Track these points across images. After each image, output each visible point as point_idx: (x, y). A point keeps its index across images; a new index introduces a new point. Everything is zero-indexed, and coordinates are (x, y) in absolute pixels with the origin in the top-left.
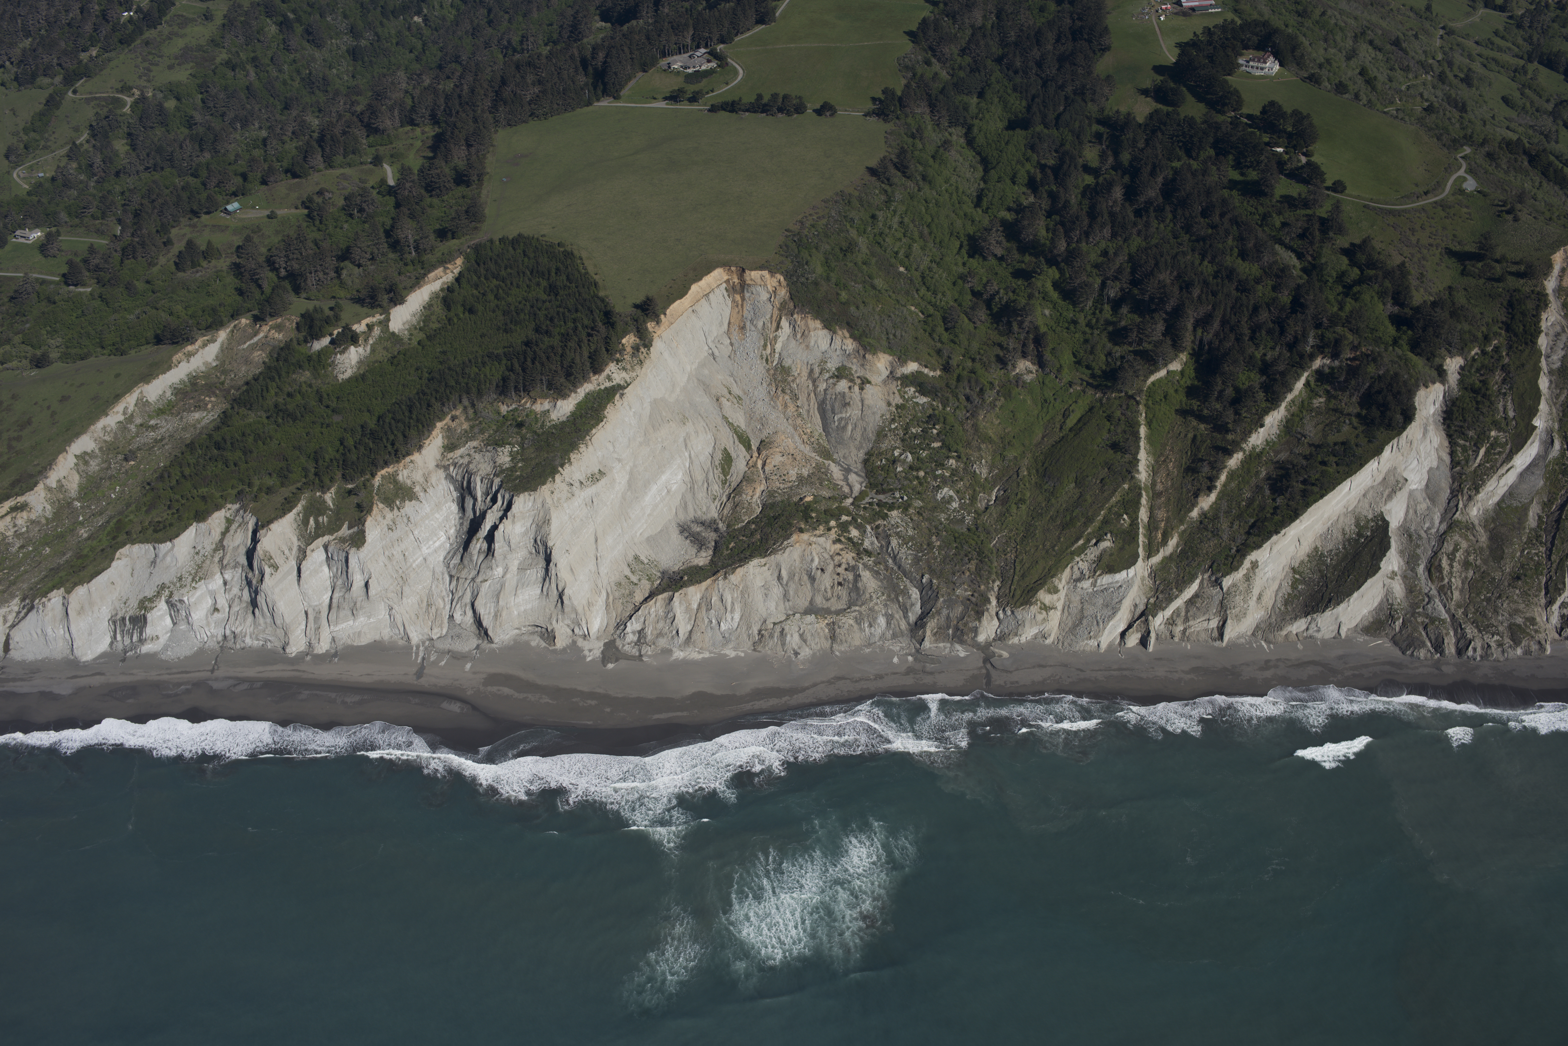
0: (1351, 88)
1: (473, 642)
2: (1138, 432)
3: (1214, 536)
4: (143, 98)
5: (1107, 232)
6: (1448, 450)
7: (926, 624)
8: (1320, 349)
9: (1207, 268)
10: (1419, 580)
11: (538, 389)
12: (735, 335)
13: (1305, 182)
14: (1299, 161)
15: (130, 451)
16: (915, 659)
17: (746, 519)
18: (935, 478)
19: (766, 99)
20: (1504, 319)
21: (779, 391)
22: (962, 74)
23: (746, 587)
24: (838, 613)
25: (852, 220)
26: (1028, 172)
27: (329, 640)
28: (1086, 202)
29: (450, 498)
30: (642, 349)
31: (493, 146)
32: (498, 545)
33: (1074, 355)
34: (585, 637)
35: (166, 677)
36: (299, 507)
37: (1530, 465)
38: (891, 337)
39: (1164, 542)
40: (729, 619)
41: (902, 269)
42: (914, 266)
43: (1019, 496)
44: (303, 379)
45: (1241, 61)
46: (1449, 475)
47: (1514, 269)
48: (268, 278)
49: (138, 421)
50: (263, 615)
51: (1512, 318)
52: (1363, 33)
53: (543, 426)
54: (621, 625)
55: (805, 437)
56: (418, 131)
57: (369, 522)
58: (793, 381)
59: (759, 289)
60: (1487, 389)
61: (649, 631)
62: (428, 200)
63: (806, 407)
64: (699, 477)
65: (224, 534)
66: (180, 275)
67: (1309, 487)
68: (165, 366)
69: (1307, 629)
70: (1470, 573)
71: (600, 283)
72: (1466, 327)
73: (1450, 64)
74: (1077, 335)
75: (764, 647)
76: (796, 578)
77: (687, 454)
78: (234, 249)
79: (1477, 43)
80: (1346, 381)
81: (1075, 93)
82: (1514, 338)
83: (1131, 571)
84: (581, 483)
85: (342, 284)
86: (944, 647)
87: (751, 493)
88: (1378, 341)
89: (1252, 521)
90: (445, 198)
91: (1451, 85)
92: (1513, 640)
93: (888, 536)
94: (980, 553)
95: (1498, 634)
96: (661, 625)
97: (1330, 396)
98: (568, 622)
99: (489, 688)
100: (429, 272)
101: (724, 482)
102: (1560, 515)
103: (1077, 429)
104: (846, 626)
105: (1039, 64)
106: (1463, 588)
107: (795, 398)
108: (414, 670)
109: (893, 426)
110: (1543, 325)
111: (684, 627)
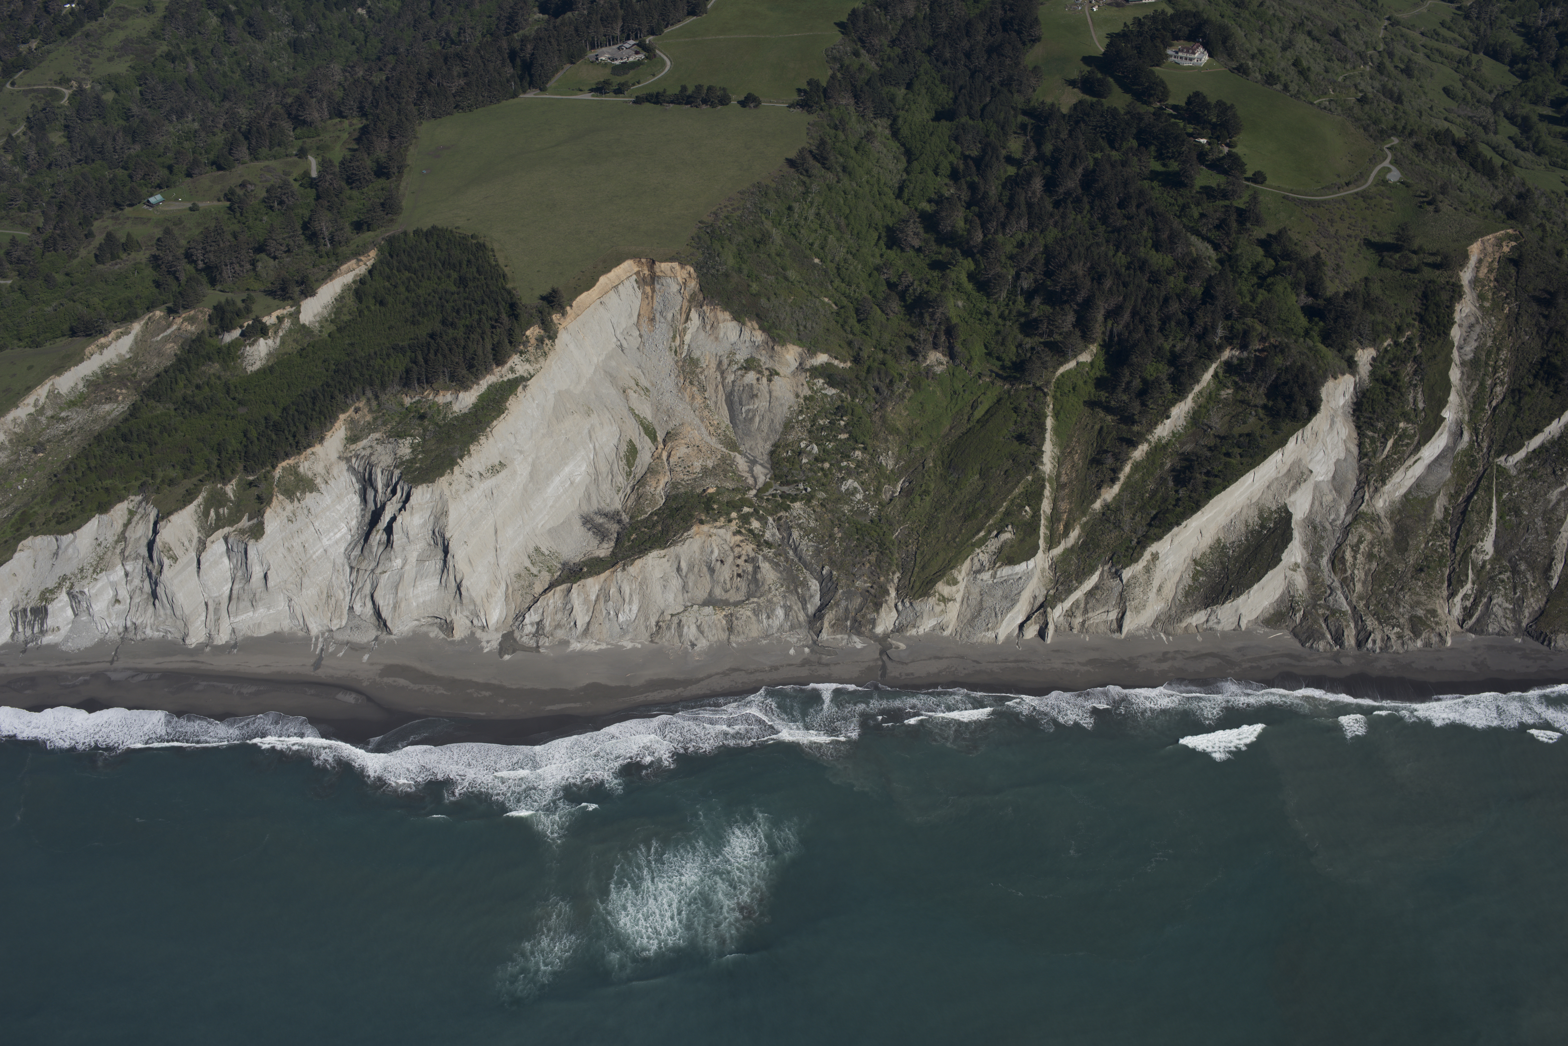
0: (1283, 79)
1: (373, 633)
2: (1044, 424)
3: (1115, 528)
4: (81, 91)
5: (1024, 223)
6: (1356, 442)
7: (824, 615)
8: (1229, 340)
9: (1121, 259)
10: (1322, 572)
11: (441, 381)
12: (645, 326)
13: (1225, 172)
14: (1221, 152)
15: (39, 443)
16: (812, 651)
17: (649, 511)
18: (840, 469)
19: (690, 90)
20: (1418, 310)
21: (687, 383)
22: (890, 65)
23: (645, 578)
24: (736, 604)
25: (768, 212)
26: (951, 164)
27: (229, 631)
28: (1007, 193)
29: (352, 489)
30: (547, 341)
31: (416, 138)
32: (397, 536)
33: (986, 347)
34: (483, 628)
35: (65, 668)
36: (200, 499)
37: (1438, 457)
38: (802, 328)
39: (1066, 534)
40: (627, 611)
41: (817, 261)
42: (829, 257)
43: (923, 488)
44: (212, 371)
45: (1170, 52)
46: (1356, 466)
47: (1430, 259)
48: (185, 270)
49: (49, 413)
50: (163, 606)
51: (1426, 309)
52: (1302, 24)
53: (444, 418)
54: (520, 617)
55: (711, 429)
56: (346, 123)
57: (269, 514)
58: (701, 373)
59: (669, 280)
60: (1398, 381)
61: (547, 623)
62: (348, 192)
63: (714, 399)
64: (604, 468)
65: (126, 526)
66: (100, 267)
67: (1211, 479)
68: (77, 358)
69: (1207, 621)
70: (1374, 565)
71: (509, 275)
72: (1379, 318)
73: (1391, 55)
74: (989, 327)
75: (661, 638)
76: (696, 570)
77: (591, 446)
78: (154, 241)
79: (1422, 34)
80: (1254, 372)
81: (1002, 84)
82: (1427, 330)
83: (1031, 563)
84: (481, 475)
85: (257, 277)
86: (841, 639)
87: (654, 485)
88: (1289, 332)
89: (1154, 512)
90: (365, 190)
91: (1389, 76)
92: (1413, 632)
93: (790, 528)
94: (881, 545)
95: (1398, 626)
96: (559, 616)
97: (1237, 388)
98: (467, 613)
99: (385, 680)
100: (342, 264)
101: (629, 474)
102: (1466, 507)
103: (983, 422)
104: (744, 618)
105: (968, 55)
106: (1366, 579)
107: (703, 389)
108: (312, 661)
109: (800, 418)
110: (1457, 317)
111: (582, 619)
